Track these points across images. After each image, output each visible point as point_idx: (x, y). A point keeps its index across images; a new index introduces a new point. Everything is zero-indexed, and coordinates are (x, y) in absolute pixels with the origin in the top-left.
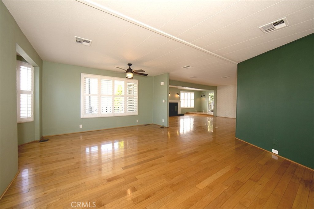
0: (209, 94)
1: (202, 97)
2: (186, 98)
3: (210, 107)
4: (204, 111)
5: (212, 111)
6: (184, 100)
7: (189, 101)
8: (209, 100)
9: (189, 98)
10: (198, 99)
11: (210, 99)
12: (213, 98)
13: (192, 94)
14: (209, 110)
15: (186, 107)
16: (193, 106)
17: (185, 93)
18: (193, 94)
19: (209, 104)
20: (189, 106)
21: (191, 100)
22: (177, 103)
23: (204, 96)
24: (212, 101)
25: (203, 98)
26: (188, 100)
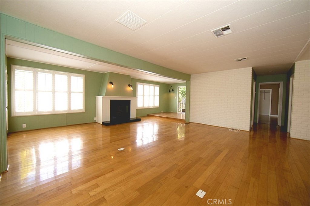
0: (180, 90)
1: (170, 92)
2: (146, 93)
3: (180, 106)
4: (172, 112)
5: (183, 111)
6: (143, 95)
7: (152, 98)
8: (178, 96)
9: (152, 93)
10: (165, 96)
11: (180, 95)
12: (184, 95)
13: (155, 87)
14: (179, 110)
15: (146, 106)
16: (157, 104)
17: (145, 86)
18: (157, 88)
19: (179, 102)
20: (151, 106)
21: (154, 96)
22: (130, 101)
23: (173, 90)
24: (182, 98)
25: (172, 94)
26: (149, 96)
